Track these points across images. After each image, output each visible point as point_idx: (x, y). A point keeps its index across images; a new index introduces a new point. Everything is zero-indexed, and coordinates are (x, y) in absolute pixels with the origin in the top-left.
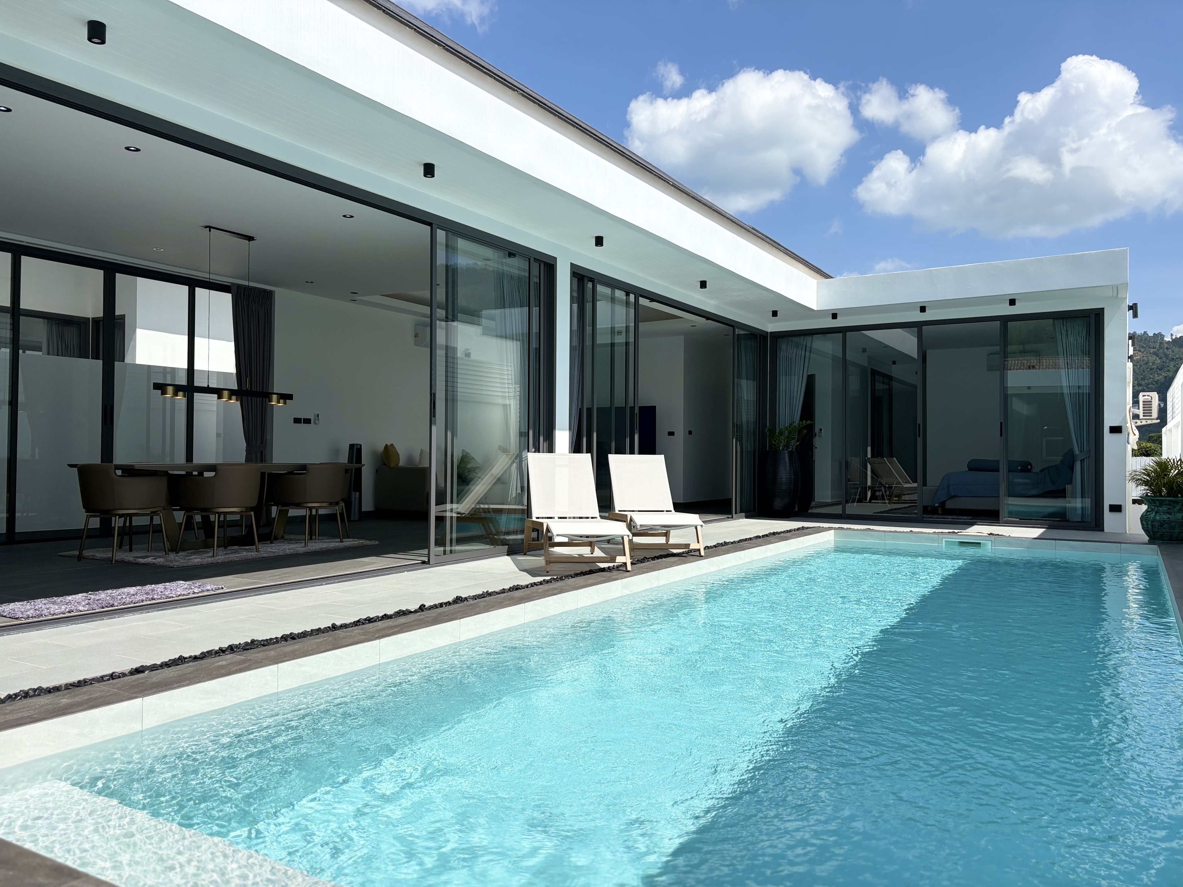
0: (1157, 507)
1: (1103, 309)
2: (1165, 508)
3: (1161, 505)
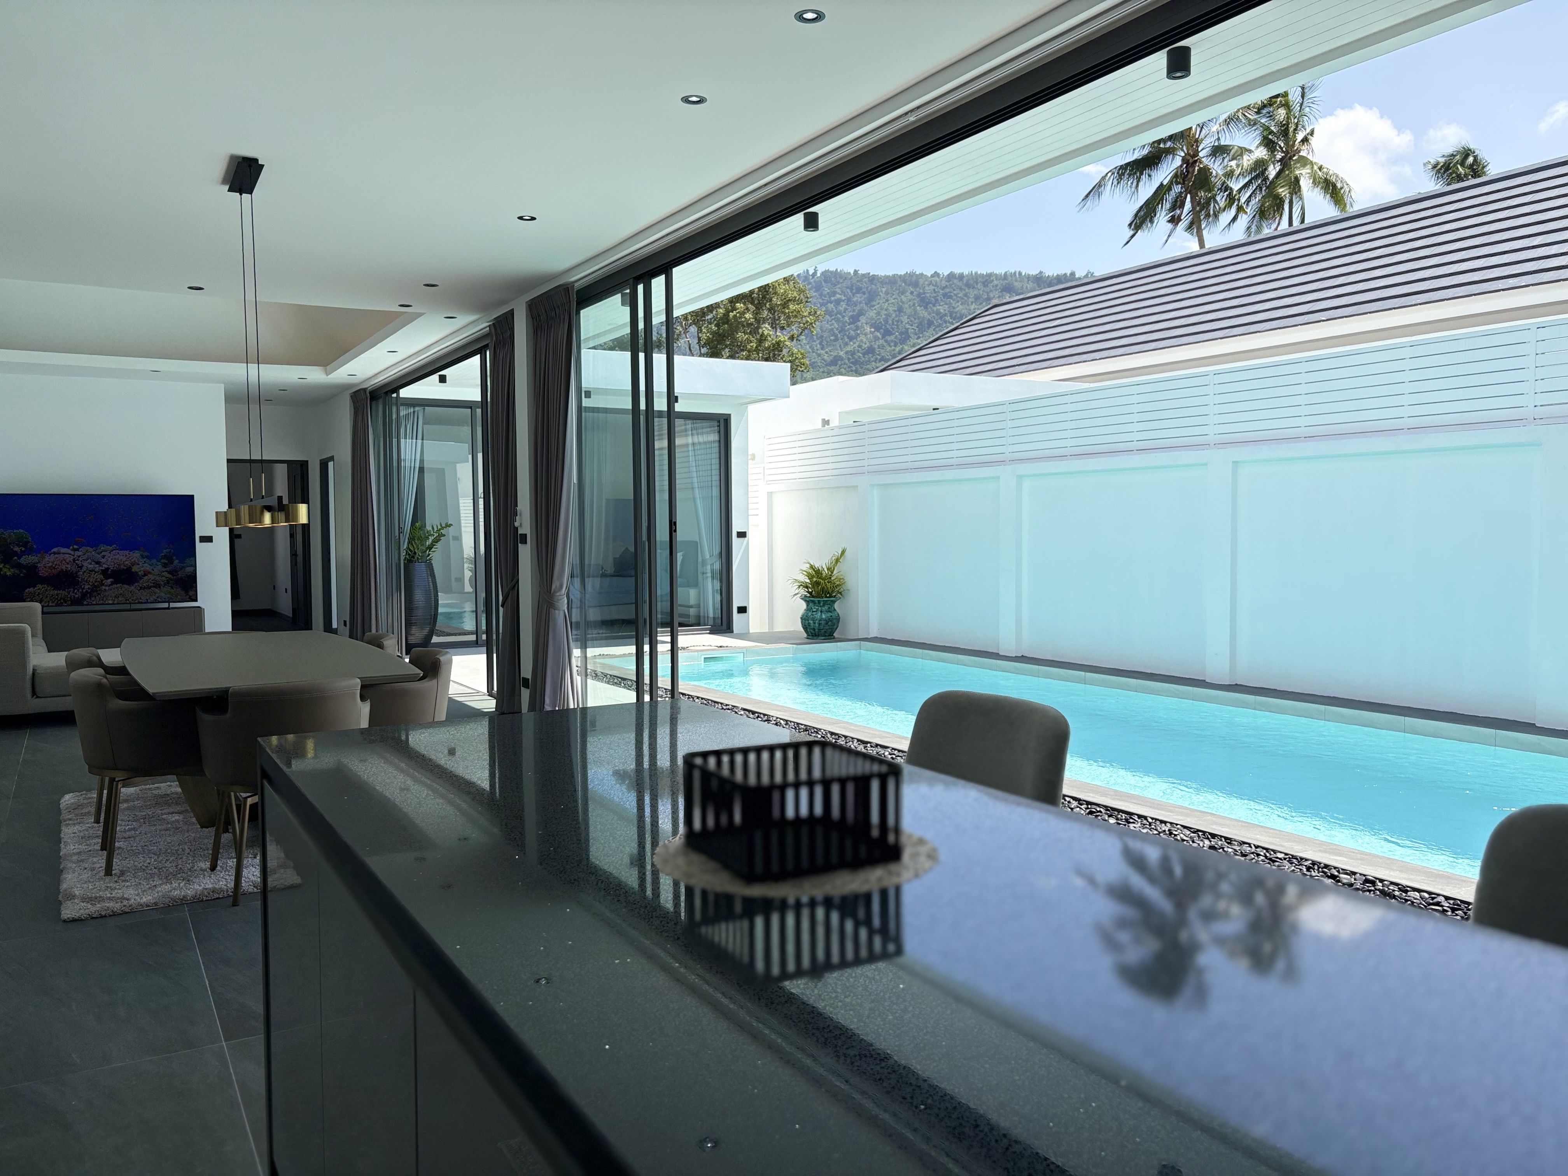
1: (730, 415)
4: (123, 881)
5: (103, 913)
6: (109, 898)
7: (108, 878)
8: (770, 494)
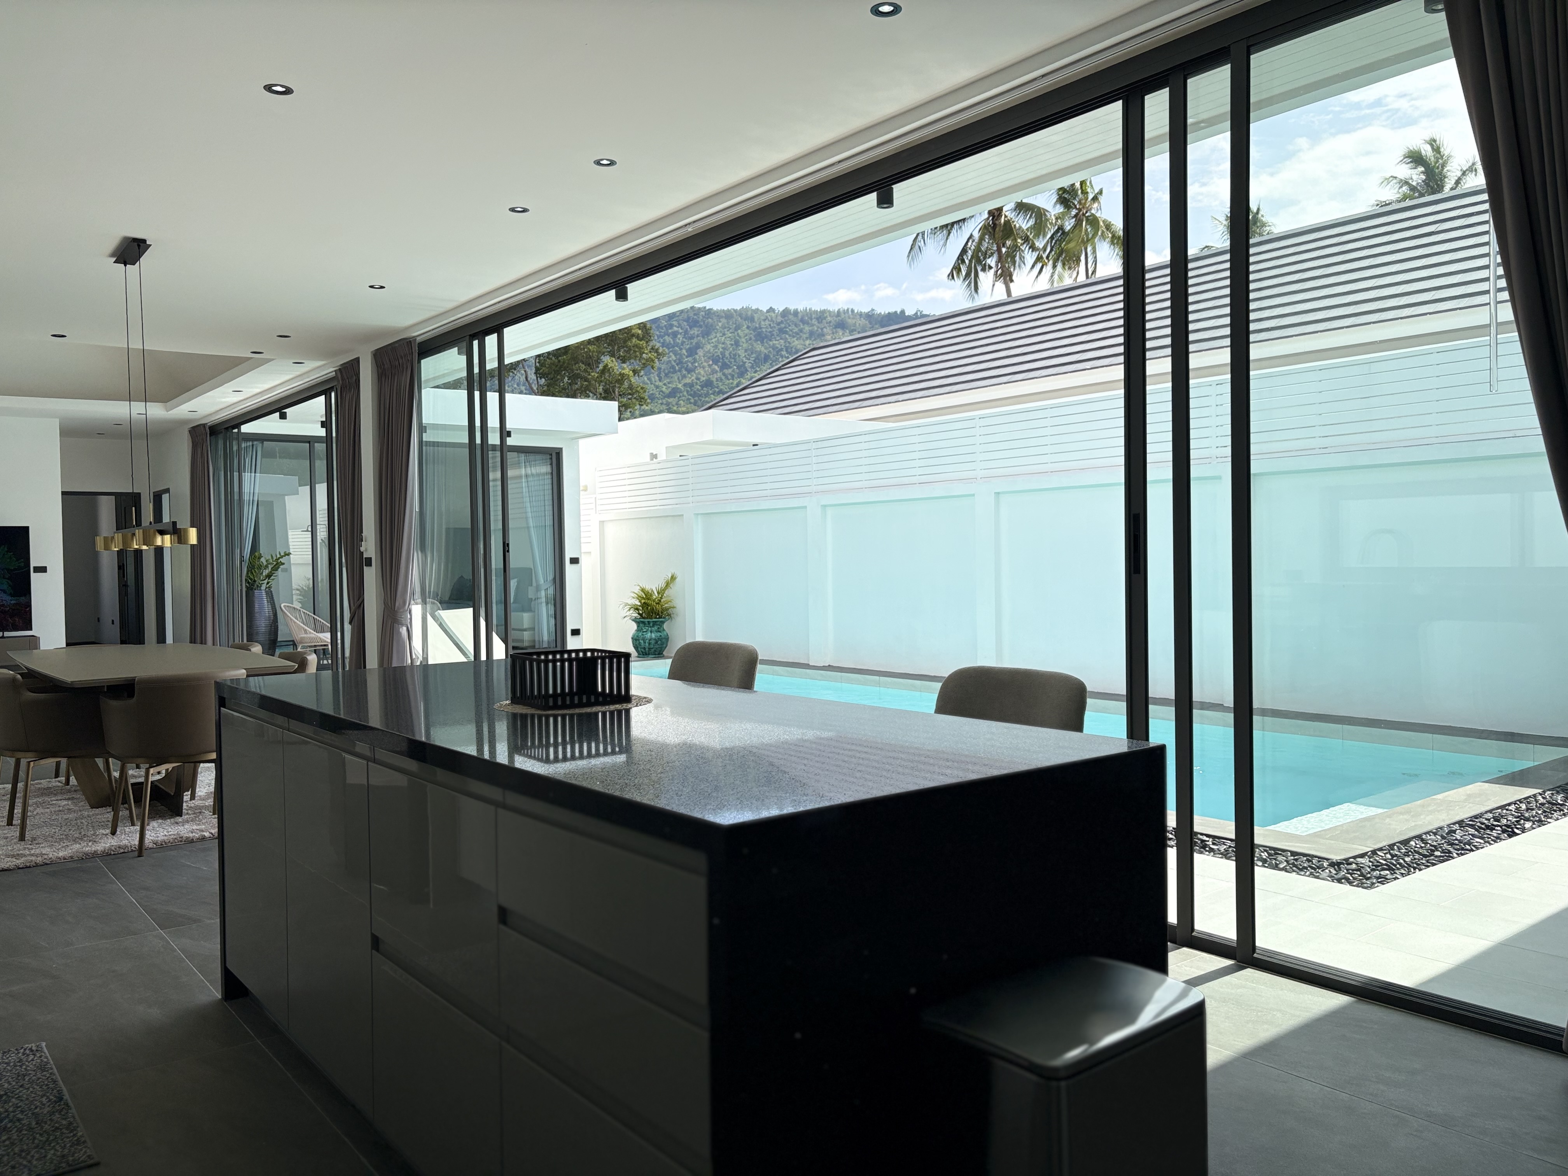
0: (651, 627)
1: (561, 449)
2: (656, 628)
3: (653, 626)
4: (37, 844)
5: (28, 865)
6: (30, 855)
7: (23, 843)
8: (602, 523)
